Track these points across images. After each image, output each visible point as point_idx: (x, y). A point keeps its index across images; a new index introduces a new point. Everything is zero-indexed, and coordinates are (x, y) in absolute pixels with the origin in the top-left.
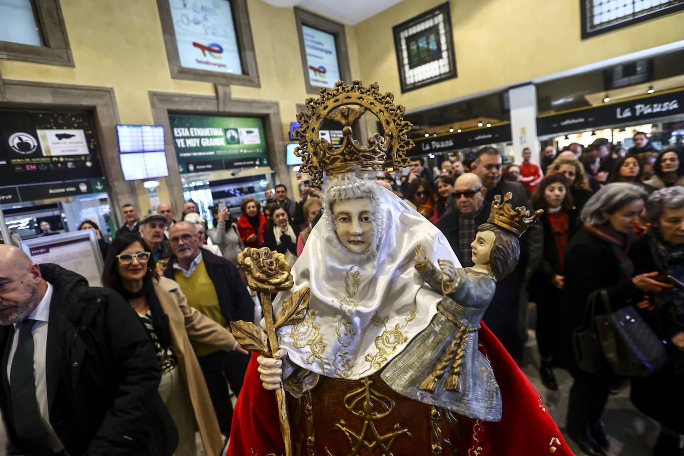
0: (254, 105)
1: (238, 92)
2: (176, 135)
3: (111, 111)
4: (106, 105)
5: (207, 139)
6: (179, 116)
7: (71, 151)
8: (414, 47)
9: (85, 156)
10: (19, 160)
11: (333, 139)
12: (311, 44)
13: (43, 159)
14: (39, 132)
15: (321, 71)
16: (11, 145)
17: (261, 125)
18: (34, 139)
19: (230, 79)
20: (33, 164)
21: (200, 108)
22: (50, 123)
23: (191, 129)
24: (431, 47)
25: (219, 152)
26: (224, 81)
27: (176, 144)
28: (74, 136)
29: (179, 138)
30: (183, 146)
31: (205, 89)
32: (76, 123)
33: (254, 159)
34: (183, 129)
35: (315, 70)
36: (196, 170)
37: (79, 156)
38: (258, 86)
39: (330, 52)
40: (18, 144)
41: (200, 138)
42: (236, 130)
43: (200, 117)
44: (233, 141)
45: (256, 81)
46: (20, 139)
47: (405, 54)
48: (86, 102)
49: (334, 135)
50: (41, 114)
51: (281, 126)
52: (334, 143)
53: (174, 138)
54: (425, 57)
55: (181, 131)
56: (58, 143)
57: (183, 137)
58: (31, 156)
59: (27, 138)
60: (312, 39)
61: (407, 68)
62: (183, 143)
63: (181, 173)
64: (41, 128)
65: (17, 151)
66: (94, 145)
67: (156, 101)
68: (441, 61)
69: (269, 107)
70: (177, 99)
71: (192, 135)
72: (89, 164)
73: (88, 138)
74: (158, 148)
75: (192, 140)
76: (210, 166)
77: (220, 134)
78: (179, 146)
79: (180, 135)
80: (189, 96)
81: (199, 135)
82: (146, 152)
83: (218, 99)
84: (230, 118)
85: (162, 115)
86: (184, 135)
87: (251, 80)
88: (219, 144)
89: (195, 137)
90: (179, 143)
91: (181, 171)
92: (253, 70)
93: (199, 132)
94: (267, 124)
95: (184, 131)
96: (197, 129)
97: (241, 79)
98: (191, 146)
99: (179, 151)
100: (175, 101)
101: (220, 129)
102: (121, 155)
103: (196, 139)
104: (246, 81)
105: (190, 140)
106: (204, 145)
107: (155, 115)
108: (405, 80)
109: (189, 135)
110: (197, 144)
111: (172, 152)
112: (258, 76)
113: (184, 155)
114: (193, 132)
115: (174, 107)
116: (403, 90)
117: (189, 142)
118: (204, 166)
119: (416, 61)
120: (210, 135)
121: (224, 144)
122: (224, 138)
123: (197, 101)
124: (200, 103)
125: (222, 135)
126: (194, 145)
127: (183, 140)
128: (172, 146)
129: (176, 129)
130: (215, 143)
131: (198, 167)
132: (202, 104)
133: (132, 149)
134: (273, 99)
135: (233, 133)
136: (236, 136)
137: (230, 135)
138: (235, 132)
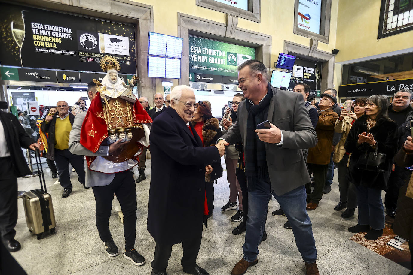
0: (252, 35)
1: (243, 24)
2: (192, 51)
3: (149, 24)
4: (146, 19)
5: (213, 58)
6: (197, 37)
7: (118, 52)
9: (127, 56)
10: (84, 53)
11: (305, 74)
13: (98, 55)
14: (100, 35)
15: (307, 18)
16: (81, 42)
17: (254, 54)
18: (95, 40)
19: (238, 13)
20: (92, 58)
21: (212, 32)
22: (108, 30)
23: (203, 49)
25: (220, 70)
26: (234, 13)
27: (190, 57)
28: (122, 41)
29: (193, 54)
30: (195, 60)
31: (219, 17)
32: (125, 32)
34: (197, 48)
35: (302, 16)
36: (201, 80)
37: (123, 56)
38: (259, 22)
39: (316, 3)
40: (85, 41)
41: (209, 56)
42: (235, 54)
43: (211, 40)
44: (232, 62)
45: (258, 17)
46: (87, 38)
48: (133, 15)
49: (307, 71)
50: (103, 21)
51: (270, 55)
52: (305, 77)
53: (190, 53)
55: (196, 49)
56: (111, 45)
57: (196, 54)
58: (91, 52)
59: (91, 38)
62: (195, 58)
64: (101, 33)
65: (84, 46)
66: (134, 50)
67: (182, 21)
69: (263, 39)
70: (197, 22)
71: (203, 53)
72: (128, 63)
73: (131, 44)
74: (176, 55)
75: (202, 56)
76: (212, 79)
77: (224, 55)
78: (193, 60)
79: (195, 52)
80: (207, 21)
81: (208, 54)
82: (167, 57)
83: (226, 27)
84: (232, 45)
85: (184, 33)
86: (197, 52)
87: (253, 16)
88: (221, 63)
89: (205, 55)
90: (193, 57)
91: (191, 79)
92: (256, 8)
93: (209, 51)
94: (259, 54)
95: (198, 49)
96: (208, 49)
97: (247, 14)
98: (201, 61)
99: (191, 63)
100: (195, 23)
101: (224, 52)
102: (149, 57)
103: (205, 57)
104: (251, 16)
105: (201, 56)
106: (211, 62)
107: (179, 32)
108: (386, 26)
109: (201, 53)
110: (205, 60)
111: (186, 63)
112: (260, 14)
113: (195, 67)
114: (204, 51)
115: (194, 28)
116: (380, 36)
117: (200, 58)
118: (208, 79)
119: (404, 6)
120: (216, 55)
121: (225, 64)
122: (226, 59)
123: (212, 26)
124: (213, 28)
125: (225, 56)
126: (204, 61)
127: (196, 56)
128: (187, 58)
129: (193, 47)
130: (218, 61)
131: (203, 78)
132: (214, 29)
133: (157, 53)
134: (268, 34)
135: (233, 57)
136: (235, 59)
137: (230, 58)
138: (235, 56)
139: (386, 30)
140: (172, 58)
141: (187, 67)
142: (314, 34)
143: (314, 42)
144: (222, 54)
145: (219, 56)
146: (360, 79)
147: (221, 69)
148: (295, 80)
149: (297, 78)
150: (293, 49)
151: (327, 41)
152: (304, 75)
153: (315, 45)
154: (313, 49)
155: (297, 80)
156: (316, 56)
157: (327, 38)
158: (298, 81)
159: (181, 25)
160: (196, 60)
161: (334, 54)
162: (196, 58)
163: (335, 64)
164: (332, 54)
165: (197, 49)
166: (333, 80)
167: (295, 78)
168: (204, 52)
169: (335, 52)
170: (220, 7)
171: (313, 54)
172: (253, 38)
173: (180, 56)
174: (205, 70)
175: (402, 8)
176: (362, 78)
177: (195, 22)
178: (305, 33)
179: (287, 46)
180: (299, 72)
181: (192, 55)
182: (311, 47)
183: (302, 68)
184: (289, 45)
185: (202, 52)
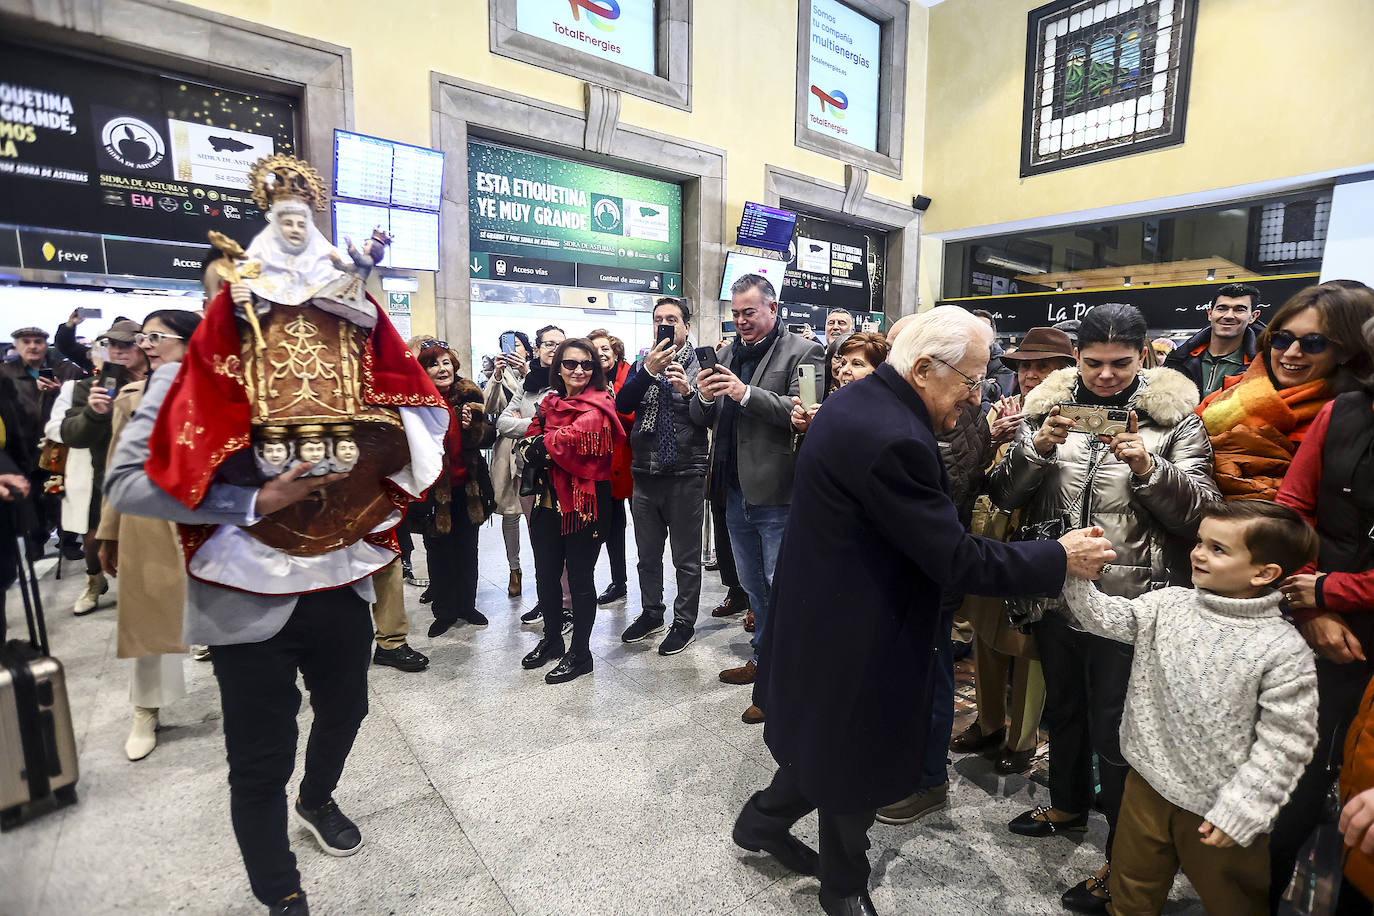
1: (636, 111)
2: (480, 188)
4: (328, 86)
5: (547, 210)
6: (496, 146)
7: (238, 180)
8: (1075, 62)
10: (117, 180)
12: (825, 35)
13: (171, 187)
14: (174, 126)
15: (837, 101)
16: (106, 141)
17: (677, 201)
18: (158, 139)
19: (623, 79)
20: (147, 194)
21: (542, 133)
23: (516, 181)
24: (1123, 63)
25: (571, 246)
26: (609, 81)
27: (474, 207)
28: (249, 147)
29: (484, 195)
30: (491, 215)
31: (562, 92)
32: (261, 120)
33: (649, 276)
34: (497, 178)
35: (823, 96)
36: (510, 276)
38: (687, 107)
39: (865, 63)
40: (122, 143)
41: (533, 203)
43: (543, 156)
44: (607, 224)
45: (683, 95)
46: (128, 131)
47: (1049, 80)
48: (286, 71)
50: (185, 84)
51: (722, 206)
52: (836, 272)
53: (475, 194)
54: (1101, 90)
55: (493, 180)
56: (212, 158)
57: (494, 195)
58: (146, 176)
59: (144, 132)
60: (830, 25)
61: (1047, 113)
62: (491, 209)
63: (473, 275)
64: (177, 117)
67: (444, 98)
68: (1144, 100)
69: (701, 161)
70: (494, 101)
71: (516, 194)
74: (424, 202)
75: (514, 205)
76: (545, 273)
77: (581, 203)
78: (482, 214)
79: (490, 190)
80: (523, 99)
81: (531, 197)
82: (395, 206)
83: (586, 121)
84: (608, 172)
85: (453, 133)
86: (497, 191)
87: (670, 92)
88: (574, 227)
89: (521, 200)
90: (482, 206)
91: (476, 270)
92: (679, 69)
93: (535, 190)
94: (691, 202)
95: (500, 181)
96: (530, 183)
97: (649, 84)
98: (509, 218)
99: (476, 224)
100: (487, 106)
101: (582, 193)
102: (337, 204)
103: (523, 206)
104: (662, 92)
105: (508, 204)
106: (540, 222)
107: (436, 130)
108: (1037, 144)
109: (508, 193)
110: (523, 217)
111: (459, 222)
112: (689, 86)
113: (490, 236)
114: (519, 188)
115: (484, 121)
116: (1027, 170)
117: (506, 209)
118: (531, 271)
119: (1074, 98)
120: (556, 201)
121: (585, 229)
122: (589, 213)
123: (540, 116)
124: (544, 121)
125: (585, 206)
126: (517, 219)
127: (494, 201)
128: (464, 210)
129: (483, 174)
130: (565, 221)
131: (515, 269)
132: (549, 125)
133: (363, 193)
134: (715, 143)
135: (609, 208)
136: (616, 215)
137: (602, 210)
138: (616, 207)
139: (1038, 156)
140: (411, 209)
141: (461, 235)
142: (856, 149)
143: (855, 172)
144: (578, 199)
145: (567, 202)
146: (1000, 283)
147: (573, 244)
148: (803, 281)
149: (811, 273)
150: (795, 192)
151: (894, 170)
152: (831, 268)
153: (860, 180)
154: (855, 193)
155: (810, 282)
156: (865, 213)
157: (896, 163)
158: (814, 284)
159: (443, 109)
160: (494, 216)
161: (918, 211)
162: (494, 209)
163: (922, 237)
164: (912, 209)
165: (497, 183)
166: (917, 285)
167: (804, 275)
168: (520, 191)
169: (921, 204)
170: (566, 60)
171: (855, 207)
172: (670, 155)
173: (436, 203)
174: (521, 247)
175: (1072, 102)
176: (1005, 281)
177: (486, 102)
178: (830, 146)
179: (776, 181)
180: (815, 258)
181: (479, 199)
182: (847, 187)
183: (825, 245)
184: (779, 178)
185: (512, 192)
